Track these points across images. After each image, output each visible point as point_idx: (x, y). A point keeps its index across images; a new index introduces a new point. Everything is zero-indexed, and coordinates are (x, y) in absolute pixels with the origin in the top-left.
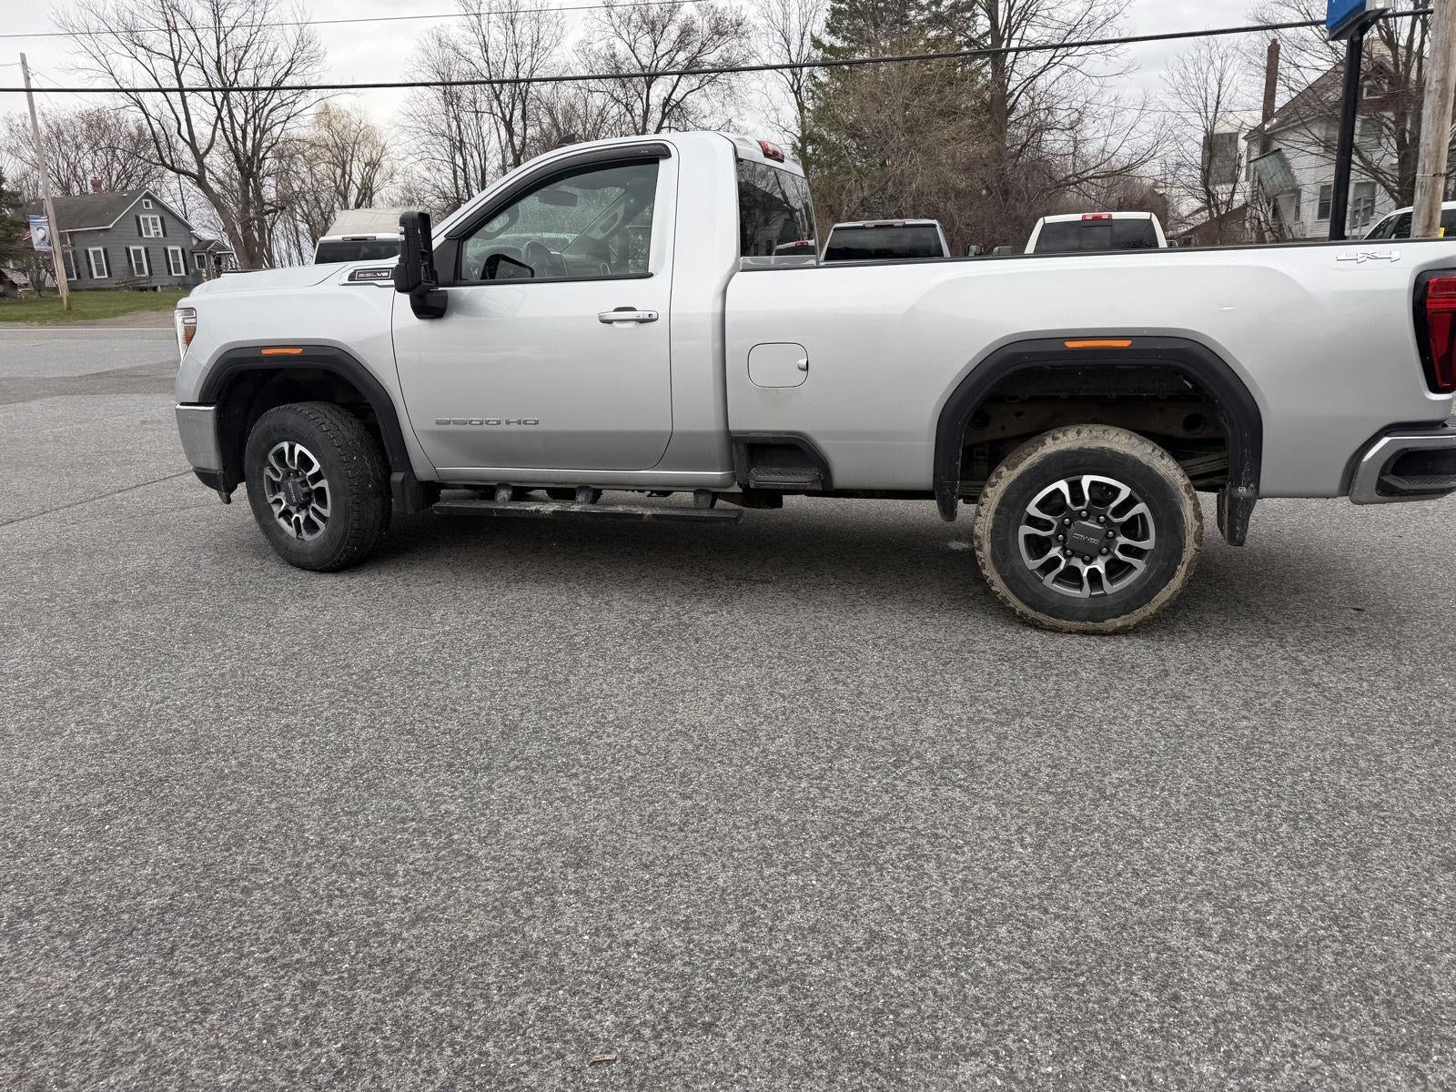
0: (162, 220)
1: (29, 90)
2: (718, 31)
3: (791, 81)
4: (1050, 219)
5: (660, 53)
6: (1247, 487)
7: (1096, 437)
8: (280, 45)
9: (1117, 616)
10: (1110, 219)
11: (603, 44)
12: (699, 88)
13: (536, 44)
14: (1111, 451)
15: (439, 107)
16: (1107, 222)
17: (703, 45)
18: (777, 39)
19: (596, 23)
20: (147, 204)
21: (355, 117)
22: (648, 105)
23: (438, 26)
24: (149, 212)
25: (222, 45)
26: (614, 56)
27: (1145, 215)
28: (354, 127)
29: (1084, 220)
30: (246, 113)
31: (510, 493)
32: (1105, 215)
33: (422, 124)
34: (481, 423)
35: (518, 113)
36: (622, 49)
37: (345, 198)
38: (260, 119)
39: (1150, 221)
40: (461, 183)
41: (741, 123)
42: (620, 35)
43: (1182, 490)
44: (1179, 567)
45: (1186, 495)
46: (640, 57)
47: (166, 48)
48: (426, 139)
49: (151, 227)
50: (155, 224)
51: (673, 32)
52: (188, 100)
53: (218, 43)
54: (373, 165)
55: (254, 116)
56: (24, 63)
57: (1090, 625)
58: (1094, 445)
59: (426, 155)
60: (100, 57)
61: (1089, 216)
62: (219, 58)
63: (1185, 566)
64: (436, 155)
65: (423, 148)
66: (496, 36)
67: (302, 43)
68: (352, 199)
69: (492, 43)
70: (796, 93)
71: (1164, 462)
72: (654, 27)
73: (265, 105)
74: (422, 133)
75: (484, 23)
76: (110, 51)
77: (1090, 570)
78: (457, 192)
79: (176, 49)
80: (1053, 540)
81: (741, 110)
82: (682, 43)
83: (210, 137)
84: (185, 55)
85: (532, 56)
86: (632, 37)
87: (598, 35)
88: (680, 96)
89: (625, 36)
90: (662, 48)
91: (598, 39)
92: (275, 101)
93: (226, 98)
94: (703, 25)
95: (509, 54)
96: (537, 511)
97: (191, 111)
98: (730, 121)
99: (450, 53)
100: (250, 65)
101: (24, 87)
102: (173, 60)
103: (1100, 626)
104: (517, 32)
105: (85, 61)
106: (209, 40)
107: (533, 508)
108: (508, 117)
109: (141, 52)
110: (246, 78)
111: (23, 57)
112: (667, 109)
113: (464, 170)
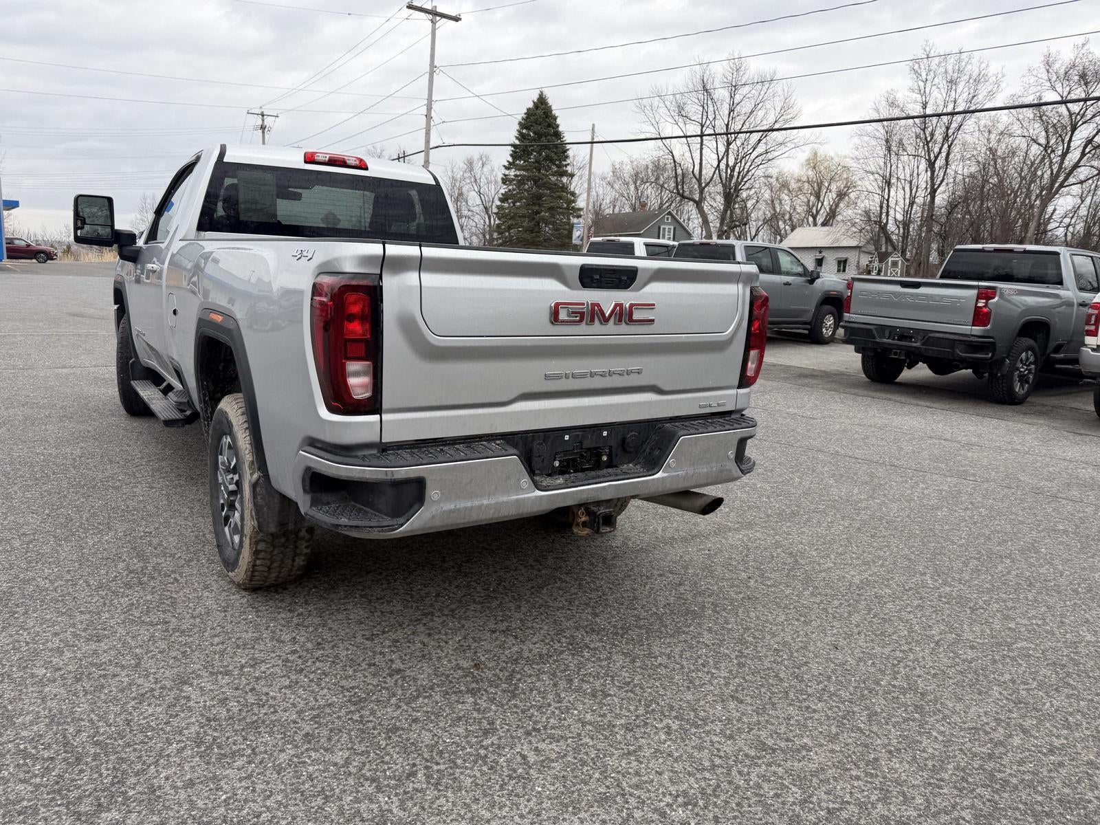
0: (675, 229)
20: (668, 218)
21: (836, 161)
24: (668, 224)
28: (833, 168)
30: (737, 159)
35: (942, 157)
37: (814, 218)
42: (1054, 88)
47: (697, 117)
49: (667, 233)
50: (669, 232)
52: (703, 151)
53: (730, 111)
54: (841, 195)
56: (593, 129)
62: (728, 122)
67: (785, 108)
68: (820, 220)
73: (752, 152)
76: (663, 120)
79: (704, 120)
83: (711, 175)
84: (708, 122)
93: (728, 149)
97: (704, 158)
102: (701, 124)
106: (725, 110)
108: (933, 159)
109: (680, 121)
111: (594, 125)
112: (1087, 150)
113: (888, 200)
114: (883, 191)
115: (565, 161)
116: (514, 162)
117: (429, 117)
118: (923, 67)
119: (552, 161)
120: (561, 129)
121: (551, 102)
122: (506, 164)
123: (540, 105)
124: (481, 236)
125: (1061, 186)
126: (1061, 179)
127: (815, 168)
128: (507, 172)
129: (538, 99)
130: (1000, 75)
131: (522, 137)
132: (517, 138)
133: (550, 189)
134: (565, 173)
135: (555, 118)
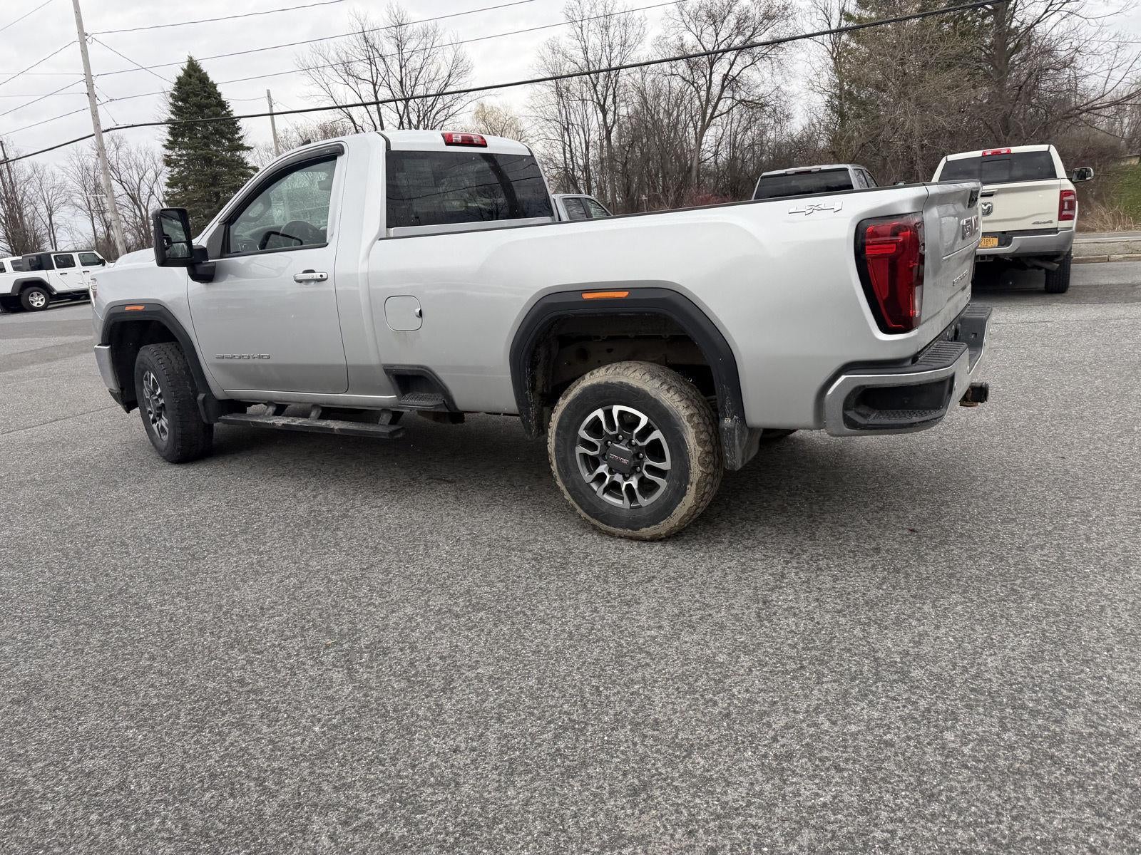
1: (272, 114)
2: (768, 17)
3: (831, 49)
4: (951, 158)
5: (720, 39)
6: (732, 418)
7: (619, 373)
8: (441, 65)
9: (648, 526)
10: (1009, 153)
11: (674, 38)
12: (752, 64)
13: (623, 44)
14: (627, 385)
15: (553, 98)
16: (1007, 157)
17: (755, 29)
18: (819, 17)
19: (671, 22)
21: (503, 111)
22: (711, 81)
23: (551, 38)
25: (403, 69)
26: (682, 45)
27: (1043, 148)
28: (501, 119)
29: (984, 156)
30: (419, 116)
31: (274, 409)
32: (1004, 150)
33: (541, 114)
34: (240, 357)
35: (610, 99)
36: (690, 40)
38: (428, 120)
39: (1048, 153)
40: (568, 156)
41: (788, 89)
42: (689, 29)
43: (684, 420)
44: (689, 486)
45: (687, 424)
46: (705, 44)
47: (367, 75)
48: (543, 124)
51: (732, 21)
52: (382, 111)
53: (401, 67)
55: (424, 118)
56: (269, 96)
57: (629, 532)
58: (615, 380)
59: (542, 137)
60: (326, 87)
61: (989, 152)
62: (402, 79)
63: (694, 486)
64: (551, 136)
65: (541, 131)
66: (594, 41)
67: (457, 61)
69: (590, 45)
70: (835, 59)
71: (669, 395)
72: (715, 19)
73: (433, 109)
74: (540, 120)
75: (585, 31)
76: (331, 81)
77: (627, 485)
78: (565, 161)
79: (375, 75)
80: (600, 459)
81: (788, 78)
82: (739, 29)
84: (380, 79)
85: (621, 53)
86: (699, 29)
87: (673, 31)
88: (737, 72)
89: (694, 29)
90: (723, 35)
91: (671, 33)
92: (439, 106)
93: (406, 107)
94: (756, 13)
95: (604, 53)
96: (273, 423)
97: (383, 119)
98: (778, 88)
99: (560, 57)
100: (422, 81)
101: (268, 112)
102: (373, 83)
103: (638, 533)
104: (611, 35)
105: (316, 90)
106: (395, 67)
107: (271, 422)
108: (602, 102)
109: (351, 80)
110: (419, 90)
111: (268, 92)
112: (726, 84)
113: (570, 146)
114: (563, 137)
115: (237, 133)
116: (175, 141)
117: (91, 95)
118: (576, 14)
119: (223, 135)
120: (224, 98)
121: (205, 67)
122: (166, 143)
123: (193, 73)
124: (135, 231)
125: (712, 117)
126: (709, 111)
127: (484, 120)
128: (169, 152)
129: (188, 66)
130: (643, 19)
131: (177, 111)
132: (173, 112)
133: (226, 166)
134: (242, 148)
135: (214, 86)
